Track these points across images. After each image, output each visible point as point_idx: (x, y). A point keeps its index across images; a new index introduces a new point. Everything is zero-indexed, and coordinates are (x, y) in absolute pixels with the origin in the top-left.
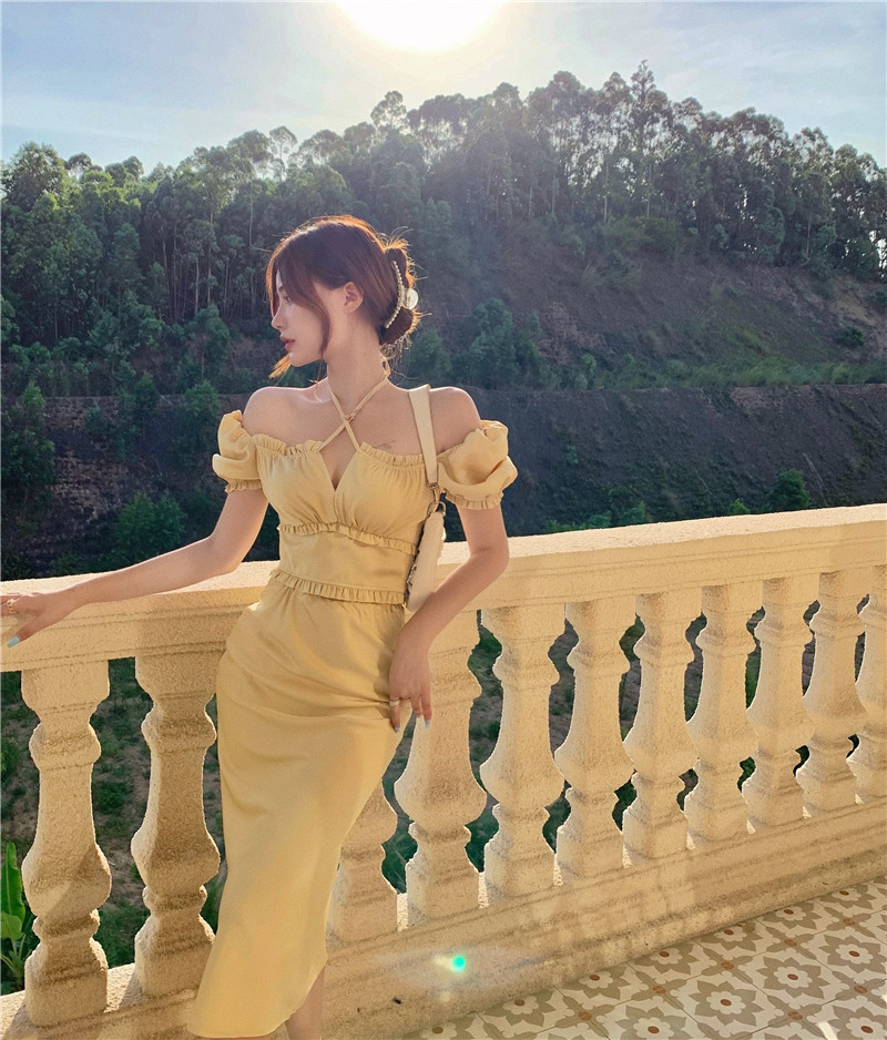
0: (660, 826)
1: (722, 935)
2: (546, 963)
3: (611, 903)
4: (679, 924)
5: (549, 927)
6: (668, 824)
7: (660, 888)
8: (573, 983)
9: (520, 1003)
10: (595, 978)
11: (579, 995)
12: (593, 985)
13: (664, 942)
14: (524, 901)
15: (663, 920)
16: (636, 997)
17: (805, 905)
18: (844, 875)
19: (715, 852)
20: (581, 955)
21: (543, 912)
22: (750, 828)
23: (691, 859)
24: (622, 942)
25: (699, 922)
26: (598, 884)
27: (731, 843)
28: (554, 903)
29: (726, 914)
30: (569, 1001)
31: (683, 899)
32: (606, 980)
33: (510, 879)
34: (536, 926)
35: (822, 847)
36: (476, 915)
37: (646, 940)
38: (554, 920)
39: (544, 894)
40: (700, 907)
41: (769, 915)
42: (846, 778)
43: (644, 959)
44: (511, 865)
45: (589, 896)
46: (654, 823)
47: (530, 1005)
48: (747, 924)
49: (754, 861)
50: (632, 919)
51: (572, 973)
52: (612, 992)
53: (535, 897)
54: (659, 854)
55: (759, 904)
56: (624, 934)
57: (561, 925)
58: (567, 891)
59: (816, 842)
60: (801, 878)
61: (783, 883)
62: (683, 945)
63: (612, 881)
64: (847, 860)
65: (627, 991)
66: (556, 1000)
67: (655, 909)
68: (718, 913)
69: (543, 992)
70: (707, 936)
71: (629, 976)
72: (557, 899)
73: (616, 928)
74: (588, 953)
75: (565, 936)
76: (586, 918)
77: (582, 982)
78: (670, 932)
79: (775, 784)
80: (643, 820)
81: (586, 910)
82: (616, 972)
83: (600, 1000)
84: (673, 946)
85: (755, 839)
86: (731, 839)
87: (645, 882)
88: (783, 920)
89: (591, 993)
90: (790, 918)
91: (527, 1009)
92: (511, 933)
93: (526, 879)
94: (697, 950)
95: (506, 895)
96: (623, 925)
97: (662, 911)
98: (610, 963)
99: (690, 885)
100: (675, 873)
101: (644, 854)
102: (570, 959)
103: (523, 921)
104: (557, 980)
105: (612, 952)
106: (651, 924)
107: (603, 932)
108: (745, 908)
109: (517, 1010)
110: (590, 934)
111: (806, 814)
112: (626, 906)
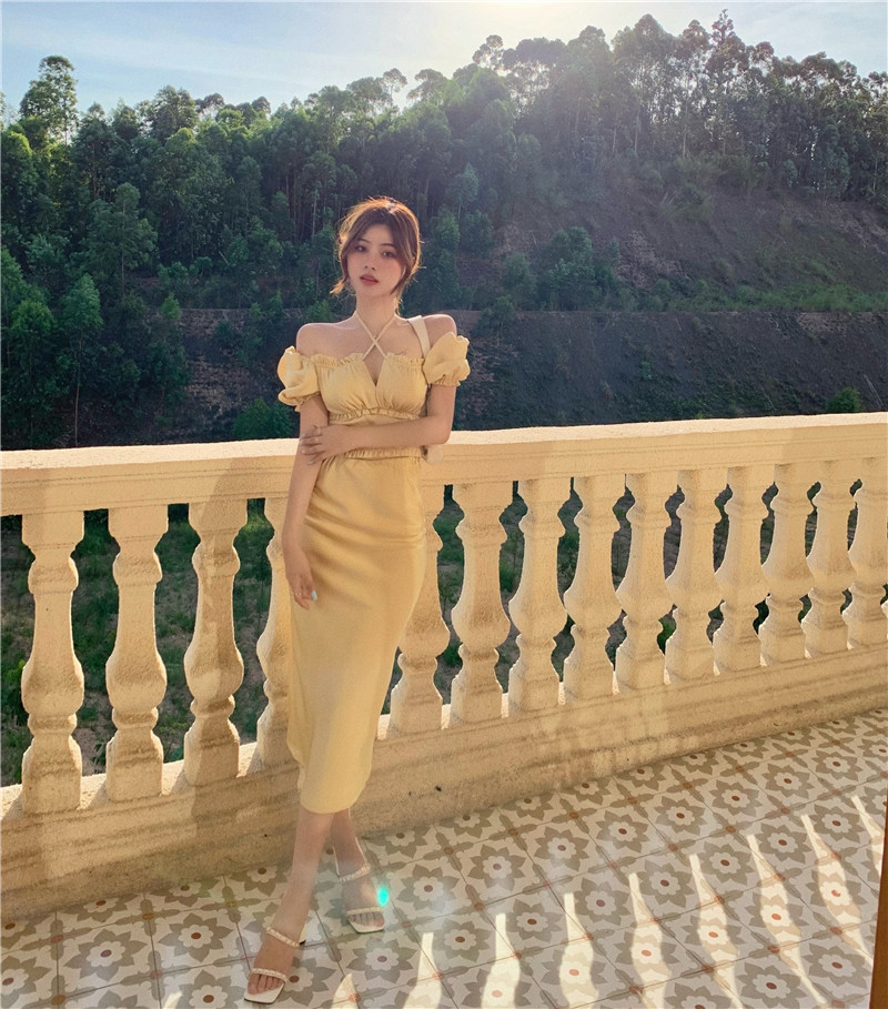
0: (641, 661)
1: (688, 759)
2: (549, 766)
3: (603, 722)
4: (654, 746)
5: (553, 738)
6: (650, 660)
7: (641, 714)
8: (569, 789)
9: (528, 801)
10: (586, 786)
11: (572, 799)
12: (583, 791)
13: (642, 760)
14: (535, 715)
15: (641, 741)
16: (614, 805)
17: (758, 741)
18: (792, 719)
19: (687, 689)
20: (576, 762)
21: (549, 725)
22: (716, 670)
23: (666, 692)
24: (608, 754)
25: (670, 746)
26: (591, 706)
27: (699, 682)
28: (558, 718)
29: (692, 742)
30: (564, 803)
31: (659, 727)
32: (594, 788)
33: (525, 696)
34: (544, 735)
35: (775, 693)
36: (498, 722)
37: (627, 757)
38: (558, 732)
39: (550, 711)
40: (671, 734)
41: (728, 747)
42: (796, 634)
43: (625, 775)
44: (526, 685)
45: (585, 716)
46: (637, 658)
47: (536, 803)
48: (709, 752)
49: (718, 700)
50: (618, 738)
51: (569, 781)
52: (597, 799)
53: (543, 713)
54: (641, 685)
55: (722, 736)
56: (612, 749)
57: (563, 736)
58: (568, 709)
59: (769, 689)
60: (757, 718)
61: (742, 721)
62: (656, 764)
63: (603, 704)
64: (795, 706)
65: (608, 799)
66: (554, 801)
67: (637, 731)
68: (685, 740)
69: (546, 795)
70: (676, 759)
71: (611, 787)
72: (560, 715)
73: (605, 744)
74: (582, 761)
75: (565, 746)
76: (581, 732)
77: (576, 788)
78: (647, 752)
79: (737, 635)
80: (631, 656)
81: (582, 727)
82: (602, 782)
83: (588, 804)
84: (648, 765)
85: (719, 681)
86: (699, 679)
87: (630, 709)
88: (738, 751)
89: (581, 798)
90: (744, 750)
91: (532, 806)
92: (524, 739)
93: (537, 697)
94: (667, 771)
95: (522, 710)
96: (611, 742)
97: (642, 734)
98: (598, 774)
99: (665, 715)
100: (653, 703)
101: (630, 685)
102: (567, 766)
103: (534, 730)
104: (557, 785)
105: (601, 763)
106: (632, 743)
107: (594, 745)
108: (708, 738)
109: (525, 806)
110: (584, 746)
111: (763, 663)
112: (612, 726)
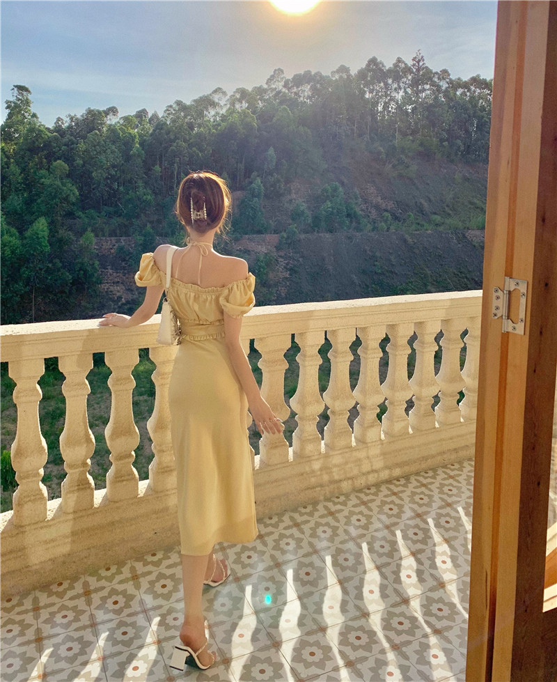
0: (368, 427)
1: (395, 482)
2: (317, 489)
3: (346, 463)
4: (376, 475)
5: (319, 473)
6: (372, 426)
7: (368, 457)
8: (328, 500)
9: (305, 507)
10: (338, 498)
11: (330, 505)
12: (336, 500)
13: (369, 483)
14: (308, 459)
15: (368, 473)
16: (354, 506)
17: (434, 470)
18: (453, 456)
19: (393, 442)
20: (332, 486)
21: (316, 466)
22: (410, 431)
23: (382, 444)
24: (350, 482)
25: (385, 475)
26: (341, 454)
27: (400, 438)
28: (321, 461)
29: (397, 472)
30: (326, 507)
31: (378, 464)
32: (342, 498)
33: (302, 449)
34: (313, 471)
35: (444, 442)
36: (287, 464)
37: (361, 482)
38: (321, 469)
39: (316, 457)
40: (387, 467)
41: (417, 474)
42: (456, 411)
43: (360, 491)
44: (303, 441)
45: (337, 460)
46: (366, 425)
47: (309, 508)
48: (407, 477)
49: (412, 447)
50: (356, 472)
51: (328, 495)
52: (344, 504)
53: (314, 458)
54: (368, 440)
55: (413, 468)
56: (352, 478)
57: (324, 472)
58: (327, 456)
59: (441, 440)
60: (433, 457)
61: (425, 458)
62: (377, 485)
63: (346, 452)
64: (455, 449)
65: (350, 503)
66: (320, 507)
67: (366, 467)
68: (393, 471)
69: (315, 503)
70: (389, 481)
71: (352, 497)
72: (322, 459)
73: (348, 476)
74: (335, 486)
75: (326, 478)
76: (335, 470)
77: (332, 499)
78: (372, 479)
79: (422, 412)
80: (361, 425)
81: (335, 466)
82: (347, 496)
83: (339, 507)
84: (373, 486)
85: (413, 436)
86: (400, 436)
87: (361, 454)
88: (423, 476)
89: (335, 504)
90: (427, 475)
91: (308, 510)
92: (302, 474)
93: (310, 448)
94: (383, 488)
95: (299, 456)
96: (352, 475)
97: (369, 469)
98: (345, 492)
99: (382, 457)
100: (375, 451)
101: (362, 441)
102: (327, 488)
103: (307, 469)
104: (322, 498)
105: (346, 486)
106: (364, 474)
107: (342, 477)
108: (407, 469)
109: (303, 510)
110: (337, 477)
111: (437, 425)
112: (352, 465)
